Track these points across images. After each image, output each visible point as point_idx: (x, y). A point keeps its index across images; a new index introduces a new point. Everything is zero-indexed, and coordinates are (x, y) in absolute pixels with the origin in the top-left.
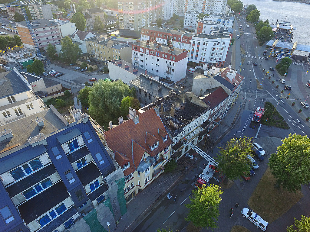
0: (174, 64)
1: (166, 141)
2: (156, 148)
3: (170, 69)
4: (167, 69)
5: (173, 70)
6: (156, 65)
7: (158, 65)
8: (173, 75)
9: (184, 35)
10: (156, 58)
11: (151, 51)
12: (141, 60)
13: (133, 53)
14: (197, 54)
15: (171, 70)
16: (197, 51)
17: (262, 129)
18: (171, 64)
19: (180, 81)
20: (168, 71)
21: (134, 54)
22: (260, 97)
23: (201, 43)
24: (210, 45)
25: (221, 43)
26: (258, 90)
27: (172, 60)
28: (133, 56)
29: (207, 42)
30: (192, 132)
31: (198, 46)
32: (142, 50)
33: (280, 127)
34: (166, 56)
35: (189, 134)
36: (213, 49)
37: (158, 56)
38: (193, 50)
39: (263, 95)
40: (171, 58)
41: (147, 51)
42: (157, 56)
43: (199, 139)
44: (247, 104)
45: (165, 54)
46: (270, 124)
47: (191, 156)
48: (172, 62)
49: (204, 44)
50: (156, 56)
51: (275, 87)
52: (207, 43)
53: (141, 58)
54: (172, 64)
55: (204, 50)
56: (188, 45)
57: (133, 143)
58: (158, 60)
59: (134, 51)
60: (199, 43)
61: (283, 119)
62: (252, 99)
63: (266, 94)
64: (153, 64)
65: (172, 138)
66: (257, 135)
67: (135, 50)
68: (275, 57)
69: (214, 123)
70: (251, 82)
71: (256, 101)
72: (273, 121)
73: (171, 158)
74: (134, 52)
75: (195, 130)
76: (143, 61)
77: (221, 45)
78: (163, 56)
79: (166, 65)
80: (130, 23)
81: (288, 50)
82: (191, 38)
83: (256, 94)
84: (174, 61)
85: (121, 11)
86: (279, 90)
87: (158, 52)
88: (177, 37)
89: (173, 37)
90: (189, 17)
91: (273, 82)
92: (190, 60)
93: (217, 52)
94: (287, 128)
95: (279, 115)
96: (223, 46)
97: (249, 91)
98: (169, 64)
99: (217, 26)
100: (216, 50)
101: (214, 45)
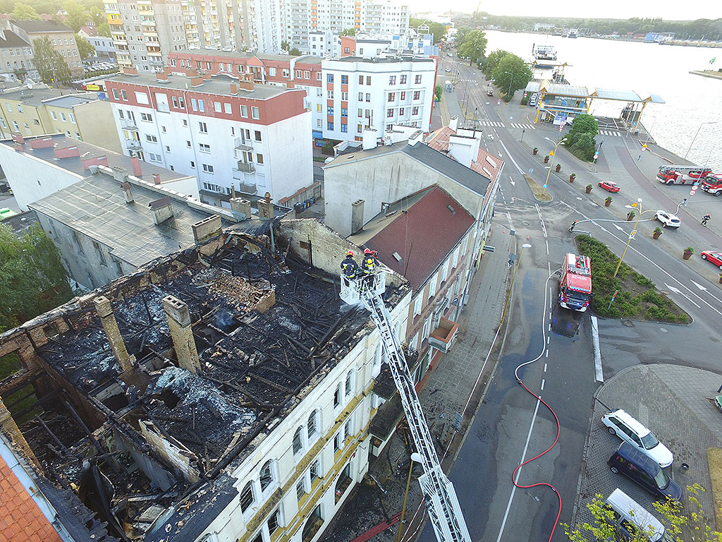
0: (258, 134)
3: (250, 154)
4: (241, 157)
5: (260, 158)
6: (201, 145)
7: (208, 147)
8: (263, 176)
9: (298, 60)
10: (195, 120)
11: (174, 99)
12: (149, 138)
13: (117, 116)
14: (344, 116)
15: (255, 159)
16: (344, 106)
17: (607, 337)
18: (248, 137)
19: (295, 196)
20: (245, 161)
21: (122, 116)
22: (552, 222)
23: (353, 79)
24: (380, 86)
25: (411, 78)
26: (541, 205)
27: (250, 120)
28: (119, 124)
29: (369, 75)
31: (345, 89)
32: (142, 98)
33: (660, 319)
34: (228, 109)
36: (391, 97)
37: (201, 114)
38: (330, 104)
39: (559, 217)
40: (245, 111)
41: (162, 98)
42: (198, 113)
45: (223, 100)
46: (626, 312)
48: (253, 128)
49: (361, 83)
50: (195, 113)
51: (583, 192)
52: (369, 78)
53: (145, 128)
54: (253, 136)
55: (364, 99)
56: (312, 91)
58: (204, 128)
59: (120, 106)
60: (345, 80)
61: (653, 286)
62: (534, 233)
63: (567, 214)
64: (189, 144)
66: (599, 367)
67: (121, 102)
69: (433, 344)
70: (513, 183)
71: (546, 235)
74: (121, 111)
75: (339, 422)
76: (155, 139)
77: (411, 85)
78: (217, 108)
79: (233, 141)
80: (149, 54)
81: (578, 103)
82: (320, 68)
83: (540, 215)
84: (256, 122)
85: (117, 21)
86: (596, 197)
87: (198, 96)
88: (278, 69)
89: (267, 69)
90: (322, 43)
91: (572, 178)
92: (327, 135)
93: (402, 104)
94: (684, 321)
95: (635, 275)
96: (417, 87)
97: (517, 209)
98: (243, 139)
99: (392, 46)
100: (397, 97)
101: (391, 83)
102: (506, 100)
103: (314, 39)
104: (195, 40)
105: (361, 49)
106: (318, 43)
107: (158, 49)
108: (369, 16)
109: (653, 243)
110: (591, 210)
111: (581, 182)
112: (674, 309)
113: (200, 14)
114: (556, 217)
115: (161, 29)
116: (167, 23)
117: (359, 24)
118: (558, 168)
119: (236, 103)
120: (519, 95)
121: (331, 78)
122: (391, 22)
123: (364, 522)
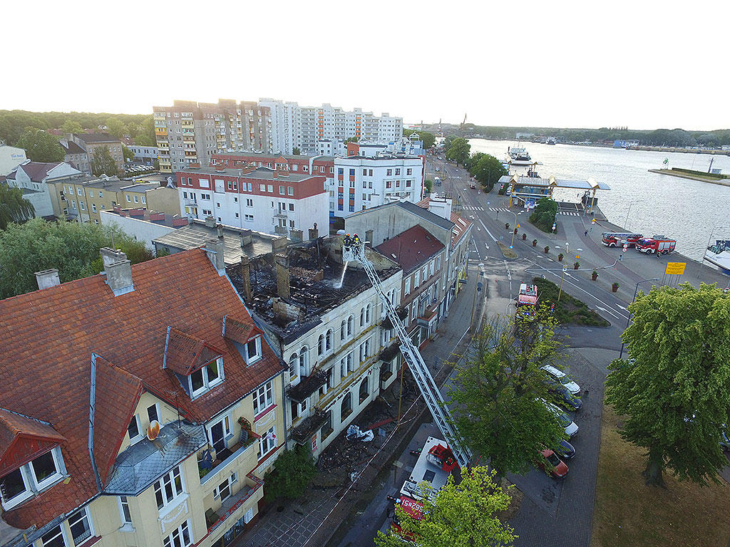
0: (292, 207)
1: (257, 362)
2: (215, 389)
3: (284, 221)
4: (277, 223)
5: (292, 223)
6: (247, 216)
7: (252, 217)
9: (315, 159)
10: (244, 197)
11: (229, 183)
12: (205, 212)
13: (182, 196)
14: (352, 199)
15: (288, 224)
16: (352, 192)
18: (284, 209)
20: (281, 226)
21: (186, 197)
22: (516, 271)
23: (358, 172)
24: (379, 177)
25: (404, 171)
26: (509, 261)
27: (286, 196)
28: (183, 202)
29: (371, 168)
30: (353, 341)
31: (352, 179)
32: (204, 183)
33: (588, 324)
34: (270, 189)
35: (344, 348)
36: (388, 185)
37: (250, 193)
38: (341, 190)
39: (522, 268)
40: (283, 190)
41: (220, 184)
42: (247, 193)
43: (384, 374)
44: (492, 288)
45: (266, 183)
46: (563, 320)
47: (367, 433)
48: (288, 201)
49: (365, 174)
50: (245, 193)
51: (542, 252)
52: (371, 171)
53: (203, 205)
54: (287, 207)
55: (368, 187)
57: (97, 368)
58: (250, 203)
59: (185, 190)
60: (352, 172)
61: (586, 306)
62: (501, 278)
63: (528, 266)
64: (237, 215)
65: (282, 352)
67: (187, 186)
68: (521, 206)
69: (420, 324)
70: (488, 248)
71: (510, 279)
72: (566, 312)
73: (290, 438)
74: (185, 193)
75: (363, 334)
76: (210, 213)
77: (404, 176)
78: (263, 188)
79: (272, 212)
80: (186, 157)
81: (543, 190)
82: (333, 164)
83: (507, 267)
84: (290, 197)
85: (163, 133)
86: (553, 255)
87: (248, 181)
88: (300, 165)
89: (291, 165)
90: (329, 149)
91: (535, 243)
92: (338, 214)
93: (398, 190)
94: (605, 325)
95: (574, 300)
96: (409, 178)
97: (489, 263)
98: (280, 209)
99: (388, 150)
100: (393, 185)
101: (388, 174)
102: (486, 191)
103: (322, 146)
104: (223, 147)
105: (364, 152)
106: (326, 149)
107: (194, 154)
108: (368, 127)
109: (593, 283)
110: (547, 264)
111: (541, 245)
112: (600, 319)
113: (228, 127)
114: (519, 268)
115: (198, 138)
116: (203, 134)
117: (360, 134)
118: (524, 236)
119: (276, 185)
120: (497, 187)
121: (341, 171)
122: (387, 132)
123: (377, 419)
